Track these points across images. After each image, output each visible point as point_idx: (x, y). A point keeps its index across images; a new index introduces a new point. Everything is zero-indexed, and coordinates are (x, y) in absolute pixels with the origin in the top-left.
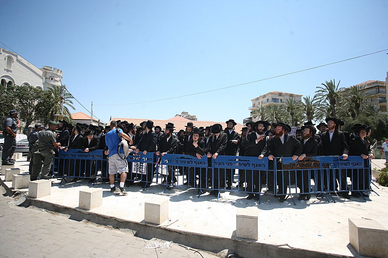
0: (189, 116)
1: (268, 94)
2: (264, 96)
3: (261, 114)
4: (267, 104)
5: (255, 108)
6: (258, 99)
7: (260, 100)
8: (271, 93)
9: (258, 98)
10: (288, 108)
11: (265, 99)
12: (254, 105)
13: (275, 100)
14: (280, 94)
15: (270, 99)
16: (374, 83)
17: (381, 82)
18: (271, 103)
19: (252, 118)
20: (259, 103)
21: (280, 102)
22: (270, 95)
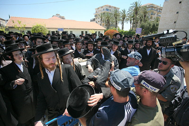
0: (60, 16)
1: (104, 6)
2: (102, 7)
3: (101, 17)
4: (103, 12)
5: (97, 13)
7: (100, 9)
8: (106, 6)
9: (98, 8)
10: (115, 14)
11: (102, 9)
13: (107, 10)
14: (110, 7)
15: (105, 9)
16: (151, 5)
17: (154, 5)
18: (105, 11)
19: (95, 19)
20: (99, 11)
21: (109, 11)
22: (105, 7)
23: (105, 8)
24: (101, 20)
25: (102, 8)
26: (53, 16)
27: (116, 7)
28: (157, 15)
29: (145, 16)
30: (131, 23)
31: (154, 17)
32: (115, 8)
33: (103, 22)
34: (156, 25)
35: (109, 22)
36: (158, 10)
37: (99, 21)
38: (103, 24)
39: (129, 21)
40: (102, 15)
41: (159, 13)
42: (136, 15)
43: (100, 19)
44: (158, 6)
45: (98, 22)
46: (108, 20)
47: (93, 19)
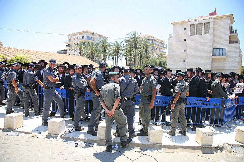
1: (83, 32)
2: (80, 34)
3: (80, 49)
4: (83, 40)
5: (70, 42)
6: (73, 35)
7: (76, 36)
8: (86, 32)
10: (103, 46)
11: (81, 36)
12: (70, 39)
13: (89, 38)
14: (93, 34)
15: (85, 37)
16: (150, 37)
17: (153, 37)
18: (85, 39)
19: (67, 50)
20: (75, 38)
21: (92, 40)
22: (85, 33)
23: (85, 35)
25: (79, 34)
28: (159, 50)
29: (146, 51)
30: (126, 59)
31: (156, 53)
34: (162, 64)
36: (160, 45)
37: (74, 55)
39: (124, 56)
41: (161, 48)
42: (135, 50)
44: (159, 40)
47: (63, 50)
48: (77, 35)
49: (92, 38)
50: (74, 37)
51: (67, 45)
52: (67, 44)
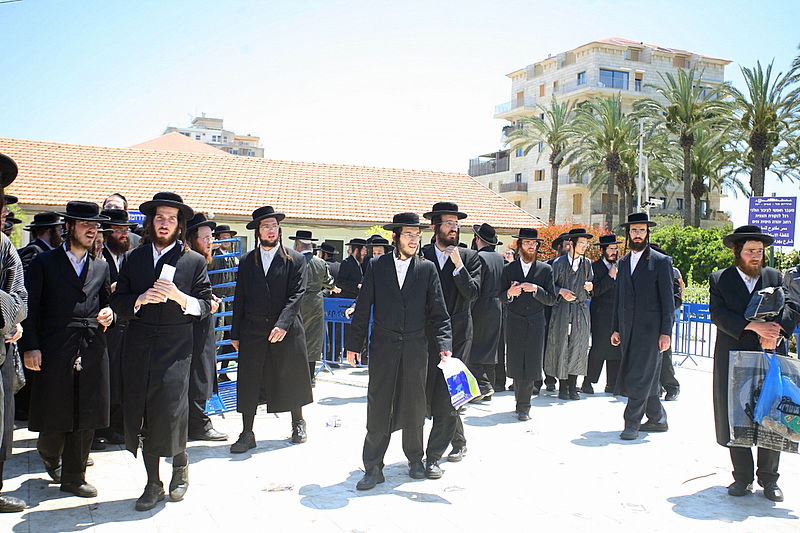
0: (226, 135)
1: (583, 50)
2: (566, 60)
3: (553, 138)
4: (579, 93)
5: (522, 109)
6: (536, 70)
7: (549, 77)
8: (597, 46)
9: (536, 66)
10: (674, 111)
11: (570, 72)
12: (520, 95)
13: (610, 76)
14: (636, 53)
15: (592, 72)
18: (595, 88)
19: (507, 153)
20: (542, 87)
21: (632, 85)
22: (592, 55)
23: (591, 65)
24: (553, 157)
25: (563, 64)
26: (170, 129)
27: (689, 56)
32: (683, 59)
33: (579, 181)
35: (626, 181)
37: (540, 175)
38: (578, 198)
40: (558, 124)
43: (549, 151)
45: (529, 178)
46: (613, 162)
47: (493, 155)
48: (554, 66)
49: (632, 78)
50: (537, 81)
51: (505, 128)
52: (508, 119)
